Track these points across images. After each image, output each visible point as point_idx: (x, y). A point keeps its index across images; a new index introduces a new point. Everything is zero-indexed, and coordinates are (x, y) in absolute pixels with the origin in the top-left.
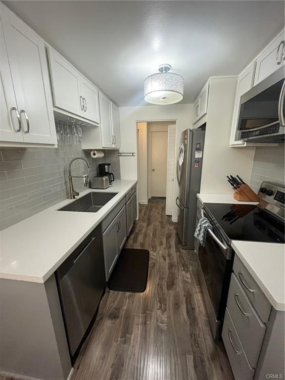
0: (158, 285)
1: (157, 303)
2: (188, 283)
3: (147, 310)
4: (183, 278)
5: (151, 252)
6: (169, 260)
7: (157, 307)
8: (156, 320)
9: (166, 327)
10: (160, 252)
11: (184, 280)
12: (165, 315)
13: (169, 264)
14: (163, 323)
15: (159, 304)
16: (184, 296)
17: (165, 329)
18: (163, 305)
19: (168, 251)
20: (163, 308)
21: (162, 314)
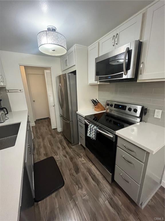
0: (70, 175)
1: (76, 186)
2: (85, 163)
3: (72, 195)
4: (81, 162)
5: (55, 157)
6: (69, 156)
7: (77, 189)
8: (81, 198)
9: (88, 197)
10: (61, 154)
11: (82, 163)
12: (84, 190)
13: (70, 158)
14: (85, 196)
15: (77, 186)
16: (87, 171)
17: (88, 198)
18: (79, 185)
19: (65, 150)
20: (80, 187)
21: (82, 191)
